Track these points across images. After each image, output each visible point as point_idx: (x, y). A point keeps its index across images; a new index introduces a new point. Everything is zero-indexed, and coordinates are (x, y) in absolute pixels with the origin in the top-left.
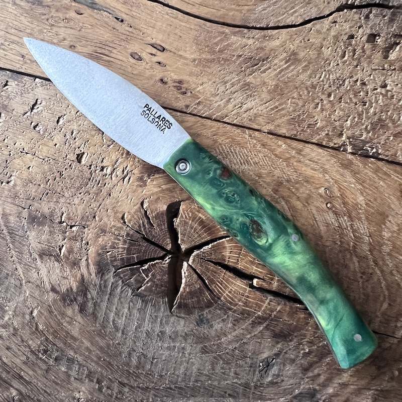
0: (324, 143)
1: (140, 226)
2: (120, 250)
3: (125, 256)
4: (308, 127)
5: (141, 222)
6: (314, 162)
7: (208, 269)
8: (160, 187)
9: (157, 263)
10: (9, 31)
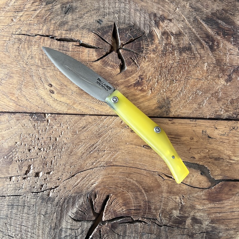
0: (57, 115)
1: (138, 57)
2: (144, 44)
3: (141, 42)
5: (137, 59)
7: (102, 44)
8: (132, 77)
9: (126, 42)
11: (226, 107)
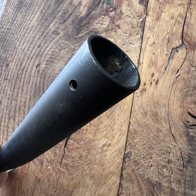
0: (127, 142)
4: (133, 136)
6: (120, 140)
10: (157, 33)
11: (136, 31)
